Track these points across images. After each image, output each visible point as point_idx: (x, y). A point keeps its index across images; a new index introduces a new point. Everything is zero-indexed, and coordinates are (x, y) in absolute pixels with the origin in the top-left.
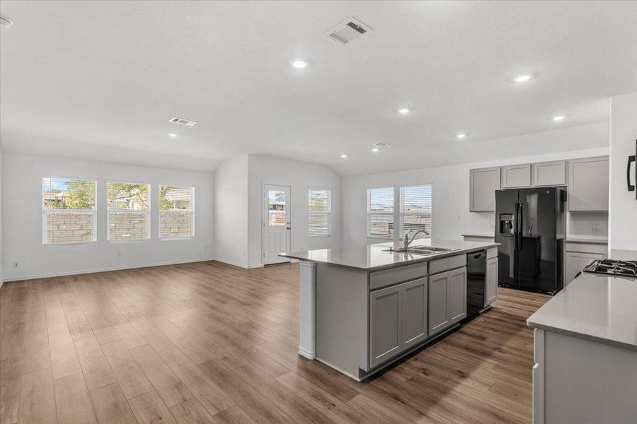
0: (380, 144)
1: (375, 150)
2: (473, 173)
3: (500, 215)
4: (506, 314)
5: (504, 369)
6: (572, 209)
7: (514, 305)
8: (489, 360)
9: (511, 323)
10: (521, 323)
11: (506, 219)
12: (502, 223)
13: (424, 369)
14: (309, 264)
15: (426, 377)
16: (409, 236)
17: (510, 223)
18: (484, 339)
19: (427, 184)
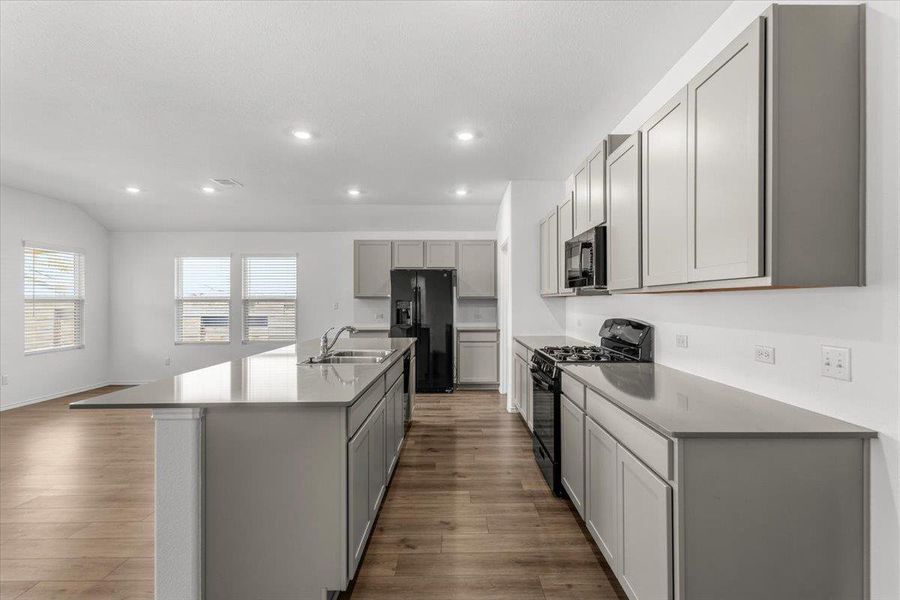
0: (224, 182)
1: (209, 190)
2: (359, 245)
3: (395, 301)
4: (428, 426)
5: (480, 497)
6: (462, 294)
7: (430, 413)
8: (458, 492)
9: (445, 437)
10: (450, 433)
11: (402, 306)
12: (398, 310)
13: (403, 541)
14: (189, 414)
15: (415, 551)
16: (328, 337)
17: (407, 312)
18: (433, 466)
19: (291, 255)
